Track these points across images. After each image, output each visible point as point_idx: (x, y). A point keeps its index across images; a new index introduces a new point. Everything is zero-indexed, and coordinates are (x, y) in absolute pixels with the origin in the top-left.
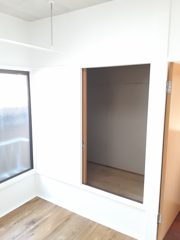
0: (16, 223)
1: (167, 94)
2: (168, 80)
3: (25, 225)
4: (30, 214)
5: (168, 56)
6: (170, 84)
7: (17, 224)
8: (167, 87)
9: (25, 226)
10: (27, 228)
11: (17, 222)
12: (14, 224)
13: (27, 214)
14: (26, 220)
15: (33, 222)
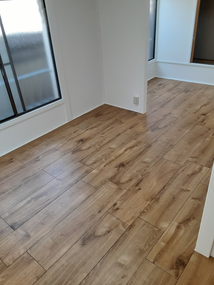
9: (158, 86)
12: (152, 85)
14: (157, 84)
15: (162, 84)
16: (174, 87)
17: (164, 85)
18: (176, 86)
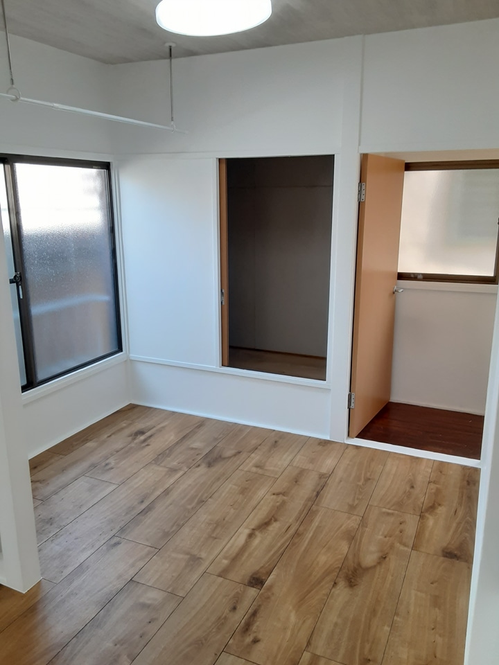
0: (110, 436)
1: (359, 203)
2: (360, 181)
3: (129, 436)
4: (130, 424)
5: (359, 145)
6: (363, 187)
7: (113, 436)
8: (360, 192)
9: (130, 438)
10: (134, 439)
11: (113, 434)
12: (109, 437)
13: (125, 425)
14: (127, 432)
15: (142, 432)
16: (177, 443)
17: (148, 434)
18: (184, 437)
